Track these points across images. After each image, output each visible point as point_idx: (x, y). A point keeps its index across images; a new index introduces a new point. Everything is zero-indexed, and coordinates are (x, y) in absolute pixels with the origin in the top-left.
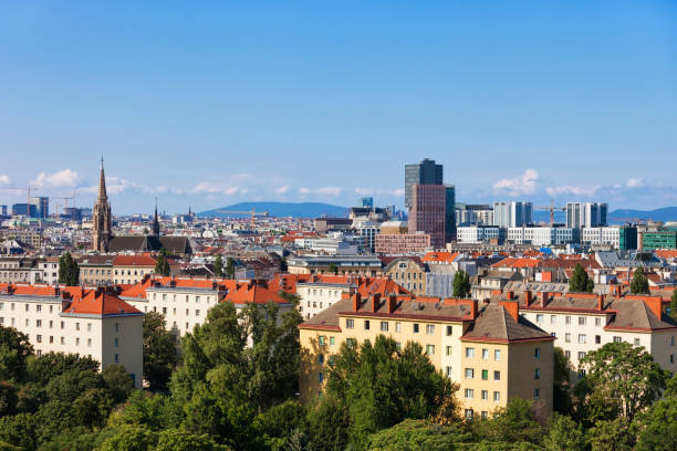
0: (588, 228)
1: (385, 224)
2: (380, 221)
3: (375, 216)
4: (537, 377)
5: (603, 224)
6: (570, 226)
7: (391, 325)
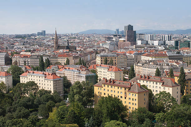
0: (167, 41)
1: (120, 39)
2: (119, 38)
3: (118, 37)
4: (145, 100)
5: (171, 40)
6: (163, 40)
7: (113, 87)
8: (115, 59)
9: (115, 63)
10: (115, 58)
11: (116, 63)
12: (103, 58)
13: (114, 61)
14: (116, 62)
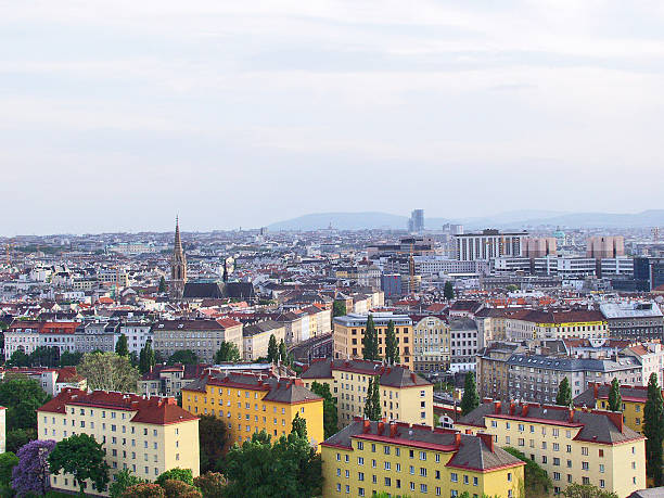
7: (393, 449)
8: (406, 335)
9: (406, 349)
10: (406, 331)
11: (410, 350)
12: (359, 331)
13: (402, 340)
14: (409, 345)
